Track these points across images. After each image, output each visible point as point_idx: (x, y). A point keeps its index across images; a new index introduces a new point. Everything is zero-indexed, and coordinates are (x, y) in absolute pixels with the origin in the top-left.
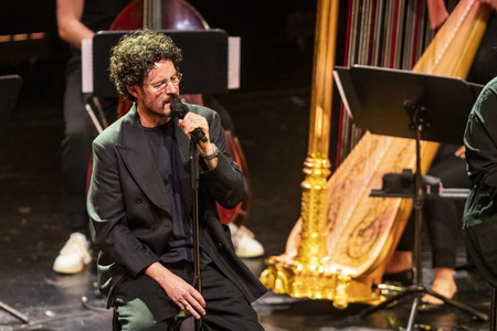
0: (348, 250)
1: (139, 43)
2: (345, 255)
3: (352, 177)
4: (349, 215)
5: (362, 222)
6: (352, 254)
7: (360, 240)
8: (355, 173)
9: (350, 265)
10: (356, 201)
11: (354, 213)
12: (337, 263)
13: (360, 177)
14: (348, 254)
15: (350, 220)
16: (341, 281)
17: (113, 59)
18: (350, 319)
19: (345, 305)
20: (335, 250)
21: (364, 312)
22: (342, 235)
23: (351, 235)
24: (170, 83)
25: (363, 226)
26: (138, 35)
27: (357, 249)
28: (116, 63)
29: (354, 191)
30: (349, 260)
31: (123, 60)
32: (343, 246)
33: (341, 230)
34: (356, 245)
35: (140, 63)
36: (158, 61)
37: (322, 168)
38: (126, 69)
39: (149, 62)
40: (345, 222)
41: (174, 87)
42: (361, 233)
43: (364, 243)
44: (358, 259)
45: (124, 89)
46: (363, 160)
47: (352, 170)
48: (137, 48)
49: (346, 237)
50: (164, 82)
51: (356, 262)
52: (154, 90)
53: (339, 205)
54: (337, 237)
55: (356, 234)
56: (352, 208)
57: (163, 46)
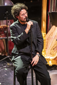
0: (51, 53)
1: (17, 6)
2: (50, 54)
3: (50, 37)
4: (50, 45)
5: (54, 47)
6: (52, 54)
7: (53, 51)
8: (51, 36)
9: (52, 56)
10: (52, 42)
11: (51, 45)
12: (48, 56)
13: (52, 37)
14: (51, 54)
15: (51, 46)
16: (50, 60)
17: (12, 10)
18: (52, 68)
19: (52, 65)
20: (48, 53)
21: (55, 67)
22: (49, 50)
23: (51, 50)
24: (25, 14)
25: (54, 48)
26: (17, 4)
27: (53, 53)
28: (13, 11)
29: (51, 40)
30: (51, 55)
31: (14, 10)
32: (49, 52)
33: (49, 49)
34: (53, 52)
35: (18, 10)
36: (22, 9)
37: (45, 35)
38: (15, 12)
39: (20, 10)
40: (49, 47)
41: (26, 15)
42: (54, 49)
43: (54, 51)
44: (53, 55)
45: (15, 17)
46: (52, 33)
47: (50, 35)
48: (17, 7)
49: (50, 50)
50: (24, 14)
51: (53, 56)
52: (22, 16)
53: (47, 43)
54: (48, 50)
55: (52, 49)
56: (51, 44)
57: (23, 6)
